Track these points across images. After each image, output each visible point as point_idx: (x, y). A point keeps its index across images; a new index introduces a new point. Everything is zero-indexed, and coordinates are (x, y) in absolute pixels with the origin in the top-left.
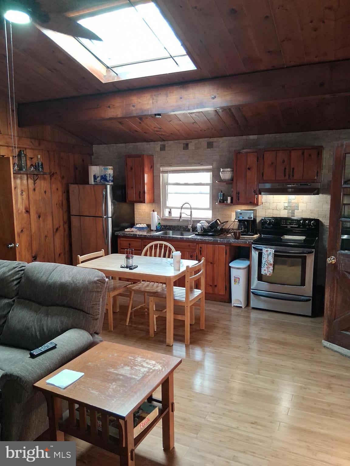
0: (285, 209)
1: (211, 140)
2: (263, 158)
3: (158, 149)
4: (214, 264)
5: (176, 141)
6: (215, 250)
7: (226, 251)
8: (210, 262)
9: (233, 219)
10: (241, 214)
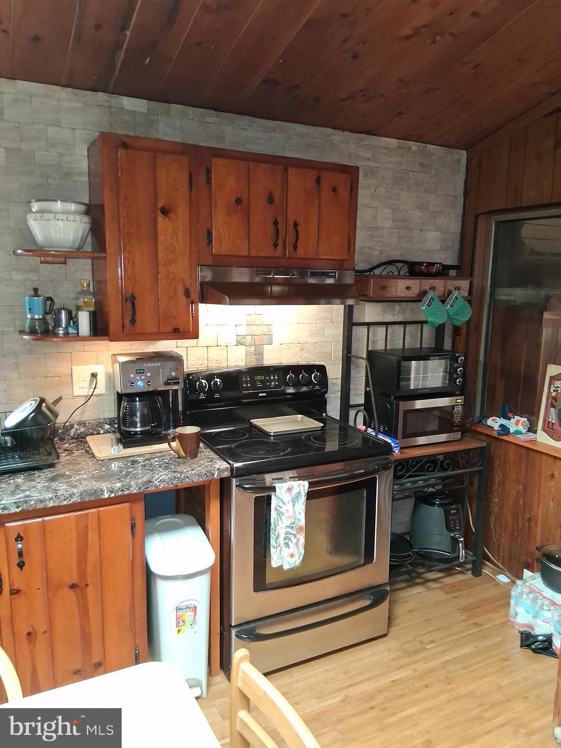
0: (239, 343)
2: (209, 179)
4: (87, 585)
6: (86, 532)
7: (132, 520)
8: (69, 586)
9: (81, 388)
10: (140, 372)
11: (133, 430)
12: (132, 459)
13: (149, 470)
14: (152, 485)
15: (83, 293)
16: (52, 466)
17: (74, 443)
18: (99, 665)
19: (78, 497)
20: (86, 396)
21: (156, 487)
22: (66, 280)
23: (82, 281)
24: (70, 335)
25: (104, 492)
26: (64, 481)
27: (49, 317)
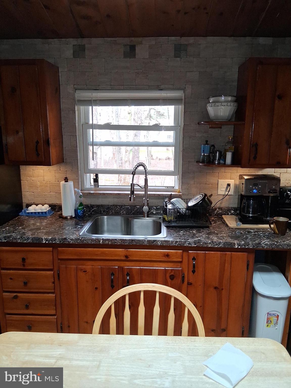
1: (184, 40)
3: (69, 53)
4: (222, 289)
5: (109, 39)
6: (225, 263)
7: (248, 262)
8: (214, 287)
9: (222, 191)
10: (255, 185)
11: (248, 215)
12: (247, 230)
13: (258, 237)
14: (260, 246)
15: (228, 142)
16: (208, 227)
17: (216, 218)
18: (224, 330)
19: (222, 245)
20: (223, 195)
21: (263, 247)
22: (220, 137)
23: (229, 137)
24: (221, 164)
25: (235, 245)
26: (215, 236)
27: (211, 155)
